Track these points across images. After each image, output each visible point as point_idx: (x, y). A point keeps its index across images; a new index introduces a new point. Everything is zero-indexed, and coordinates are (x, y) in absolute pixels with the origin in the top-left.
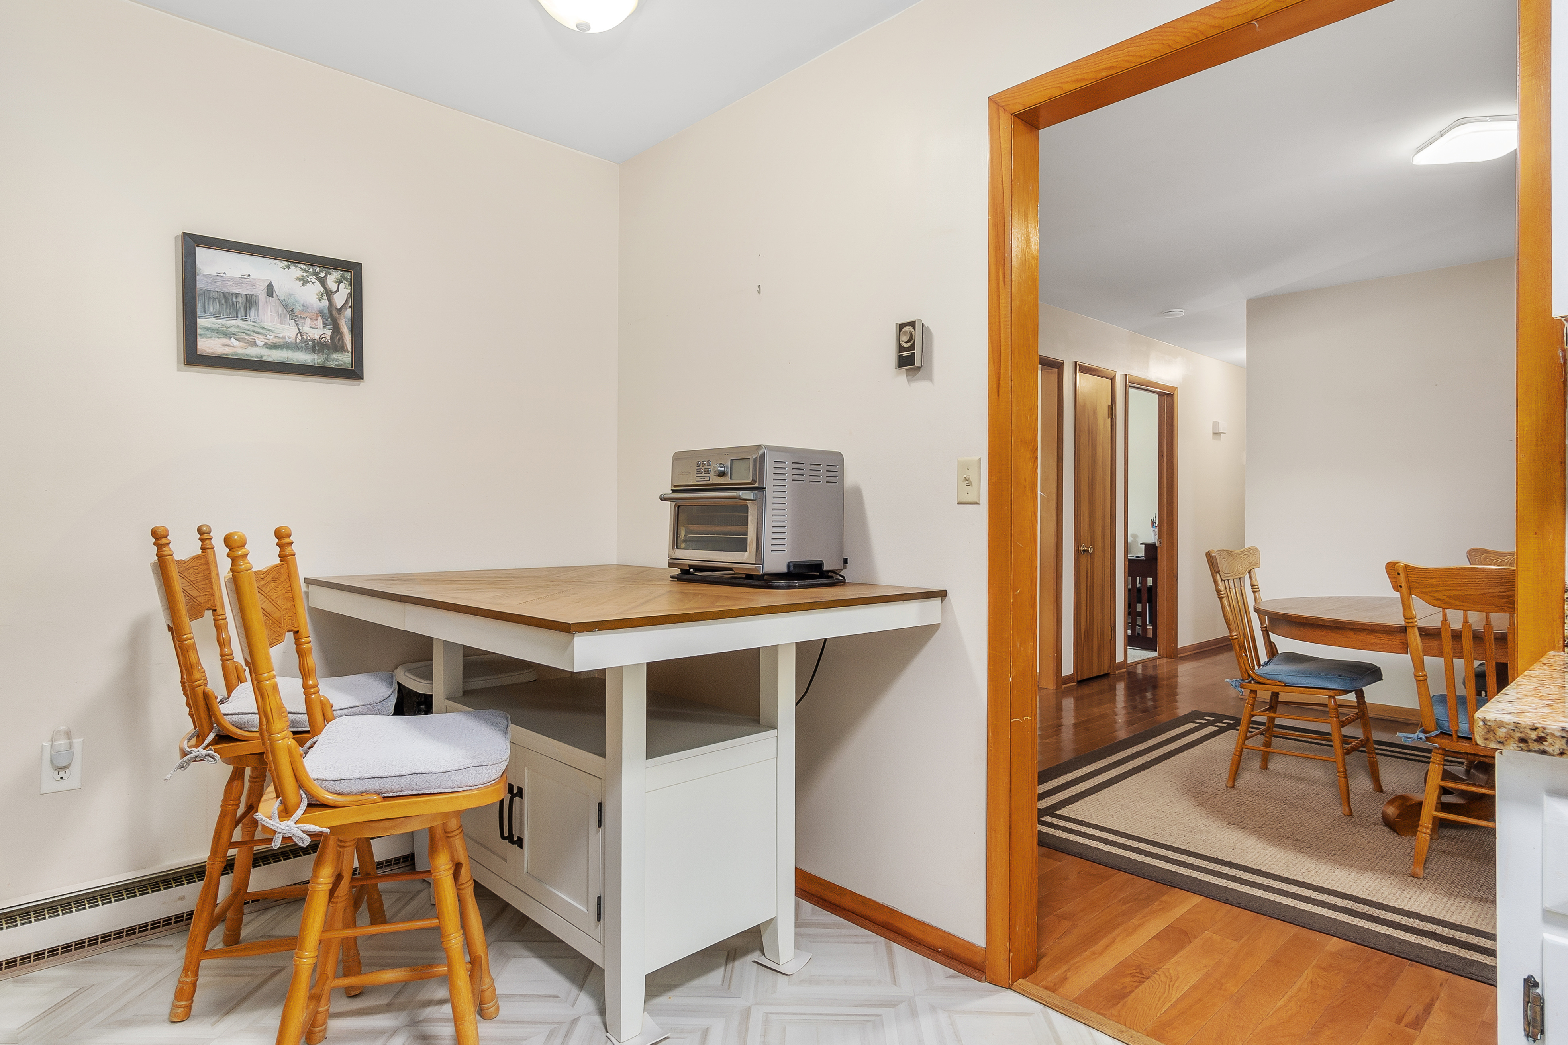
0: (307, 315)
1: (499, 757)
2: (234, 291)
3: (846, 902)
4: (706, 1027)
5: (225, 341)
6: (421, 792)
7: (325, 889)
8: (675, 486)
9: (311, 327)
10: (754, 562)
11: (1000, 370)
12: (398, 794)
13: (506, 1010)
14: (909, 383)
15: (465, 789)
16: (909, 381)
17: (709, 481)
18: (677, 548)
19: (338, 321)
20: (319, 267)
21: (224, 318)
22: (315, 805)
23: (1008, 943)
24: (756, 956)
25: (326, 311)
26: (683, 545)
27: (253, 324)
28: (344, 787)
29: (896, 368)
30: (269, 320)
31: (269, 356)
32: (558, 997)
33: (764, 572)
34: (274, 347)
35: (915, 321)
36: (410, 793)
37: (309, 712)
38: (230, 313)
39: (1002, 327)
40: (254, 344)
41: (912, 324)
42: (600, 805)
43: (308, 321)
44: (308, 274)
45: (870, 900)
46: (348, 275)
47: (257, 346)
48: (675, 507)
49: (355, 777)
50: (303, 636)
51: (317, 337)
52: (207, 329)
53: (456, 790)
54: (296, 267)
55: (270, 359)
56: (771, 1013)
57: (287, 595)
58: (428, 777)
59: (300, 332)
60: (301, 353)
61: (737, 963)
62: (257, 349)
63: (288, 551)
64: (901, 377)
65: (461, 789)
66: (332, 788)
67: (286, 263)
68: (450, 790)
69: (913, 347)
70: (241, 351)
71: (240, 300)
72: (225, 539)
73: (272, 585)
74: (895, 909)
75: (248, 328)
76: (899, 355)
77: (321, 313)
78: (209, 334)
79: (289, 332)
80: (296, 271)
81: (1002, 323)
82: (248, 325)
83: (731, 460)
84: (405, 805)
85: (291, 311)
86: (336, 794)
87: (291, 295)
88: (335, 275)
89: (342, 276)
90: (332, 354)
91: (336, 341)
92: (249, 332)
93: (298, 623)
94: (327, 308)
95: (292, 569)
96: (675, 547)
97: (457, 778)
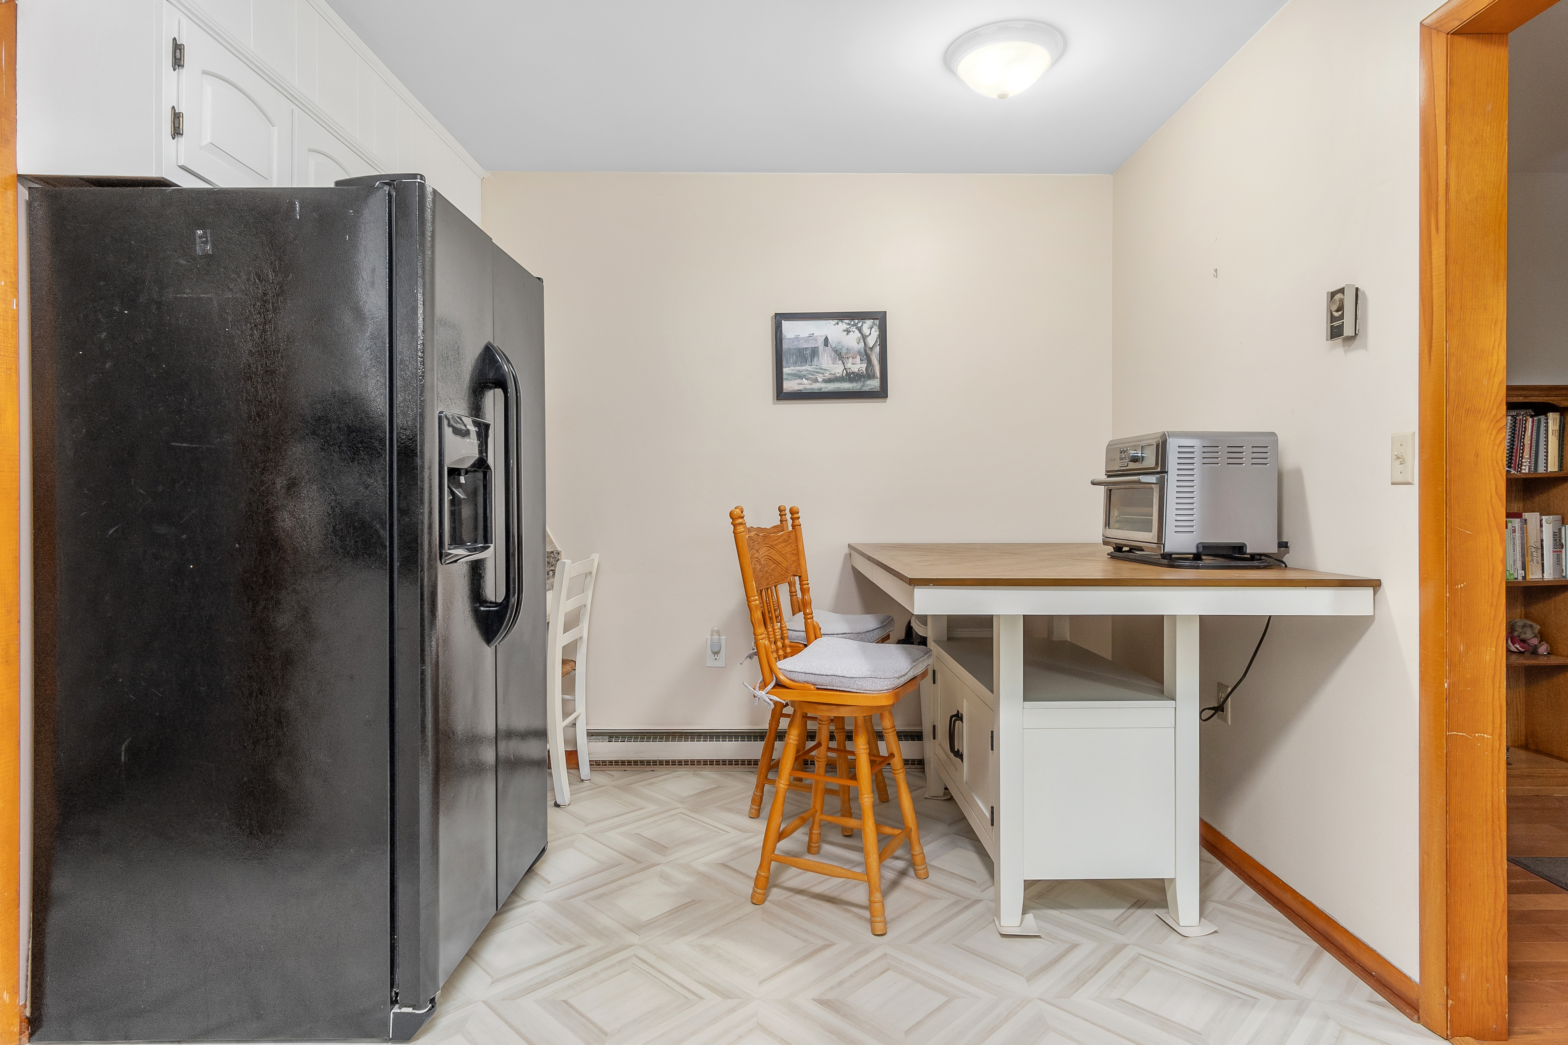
0: (850, 355)
1: (892, 674)
2: (805, 347)
3: (1287, 898)
4: (1078, 943)
5: (799, 381)
6: (838, 689)
7: (794, 743)
8: (1107, 472)
9: (852, 364)
10: (1156, 542)
11: (1432, 331)
12: (825, 687)
13: (934, 877)
14: (1345, 353)
15: (865, 692)
16: (1345, 351)
17: (1127, 466)
18: (1109, 528)
19: (871, 357)
20: (858, 319)
21: (799, 366)
22: (779, 685)
23: (1445, 988)
24: (1161, 912)
25: (863, 351)
26: (1117, 525)
27: (816, 367)
28: (794, 676)
29: (1327, 340)
30: (826, 363)
31: (826, 388)
32: (976, 882)
33: (1165, 551)
34: (829, 381)
35: (1344, 288)
36: (832, 688)
37: (807, 631)
38: (802, 362)
39: (1434, 282)
40: (816, 381)
41: (1342, 291)
42: (992, 732)
43: (851, 359)
44: (850, 326)
45: (1310, 903)
46: (877, 322)
47: (818, 382)
48: (1107, 491)
49: (801, 671)
50: (804, 579)
51: (856, 370)
52: (789, 374)
53: (859, 691)
54: (842, 322)
55: (826, 390)
56: (1142, 955)
57: (793, 552)
58: (843, 679)
59: (845, 369)
60: (846, 383)
61: (1140, 912)
62: (819, 384)
63: (797, 522)
64: (1337, 348)
65: (862, 692)
66: (789, 676)
67: (836, 321)
68: (855, 691)
69: (1342, 317)
70: (809, 387)
71: (808, 352)
72: (730, 513)
73: (783, 545)
74: (1334, 919)
75: (813, 370)
76: (1331, 326)
77: (859, 353)
78: (790, 377)
79: (838, 369)
80: (843, 325)
81: (1434, 278)
82: (813, 368)
83: (1142, 447)
84: (827, 695)
85: (840, 355)
86: (789, 679)
87: (839, 343)
88: (869, 323)
89: (874, 323)
90: (867, 381)
91: (869, 371)
92: (813, 373)
93: (801, 571)
94: (863, 348)
95: (798, 535)
96: (1107, 527)
97: (859, 683)
